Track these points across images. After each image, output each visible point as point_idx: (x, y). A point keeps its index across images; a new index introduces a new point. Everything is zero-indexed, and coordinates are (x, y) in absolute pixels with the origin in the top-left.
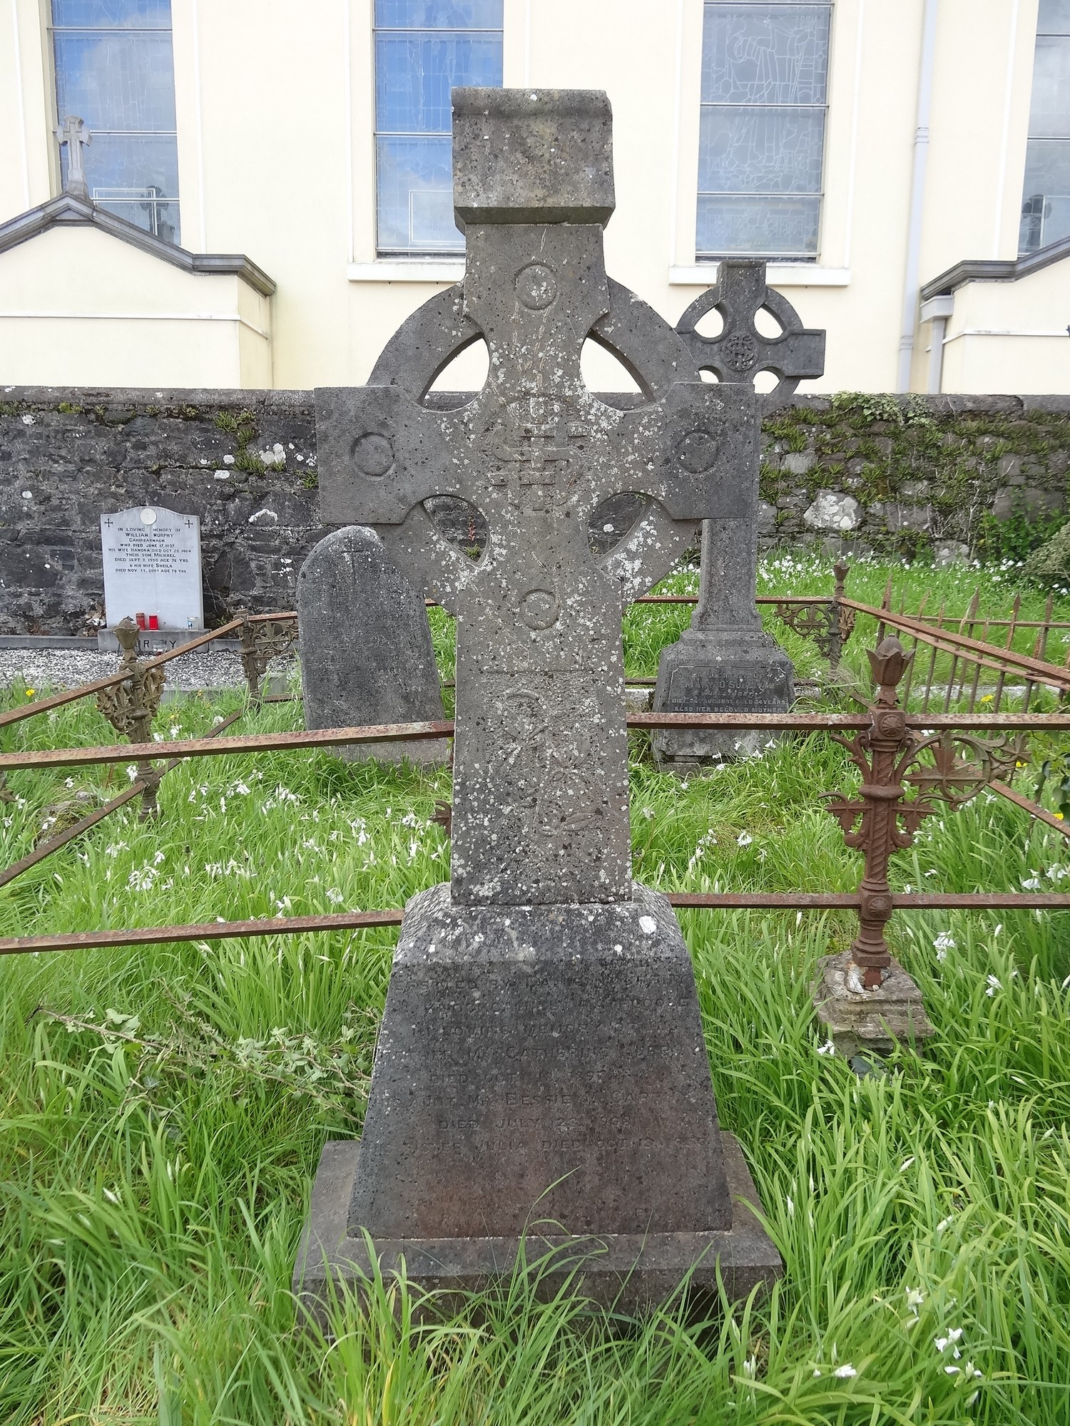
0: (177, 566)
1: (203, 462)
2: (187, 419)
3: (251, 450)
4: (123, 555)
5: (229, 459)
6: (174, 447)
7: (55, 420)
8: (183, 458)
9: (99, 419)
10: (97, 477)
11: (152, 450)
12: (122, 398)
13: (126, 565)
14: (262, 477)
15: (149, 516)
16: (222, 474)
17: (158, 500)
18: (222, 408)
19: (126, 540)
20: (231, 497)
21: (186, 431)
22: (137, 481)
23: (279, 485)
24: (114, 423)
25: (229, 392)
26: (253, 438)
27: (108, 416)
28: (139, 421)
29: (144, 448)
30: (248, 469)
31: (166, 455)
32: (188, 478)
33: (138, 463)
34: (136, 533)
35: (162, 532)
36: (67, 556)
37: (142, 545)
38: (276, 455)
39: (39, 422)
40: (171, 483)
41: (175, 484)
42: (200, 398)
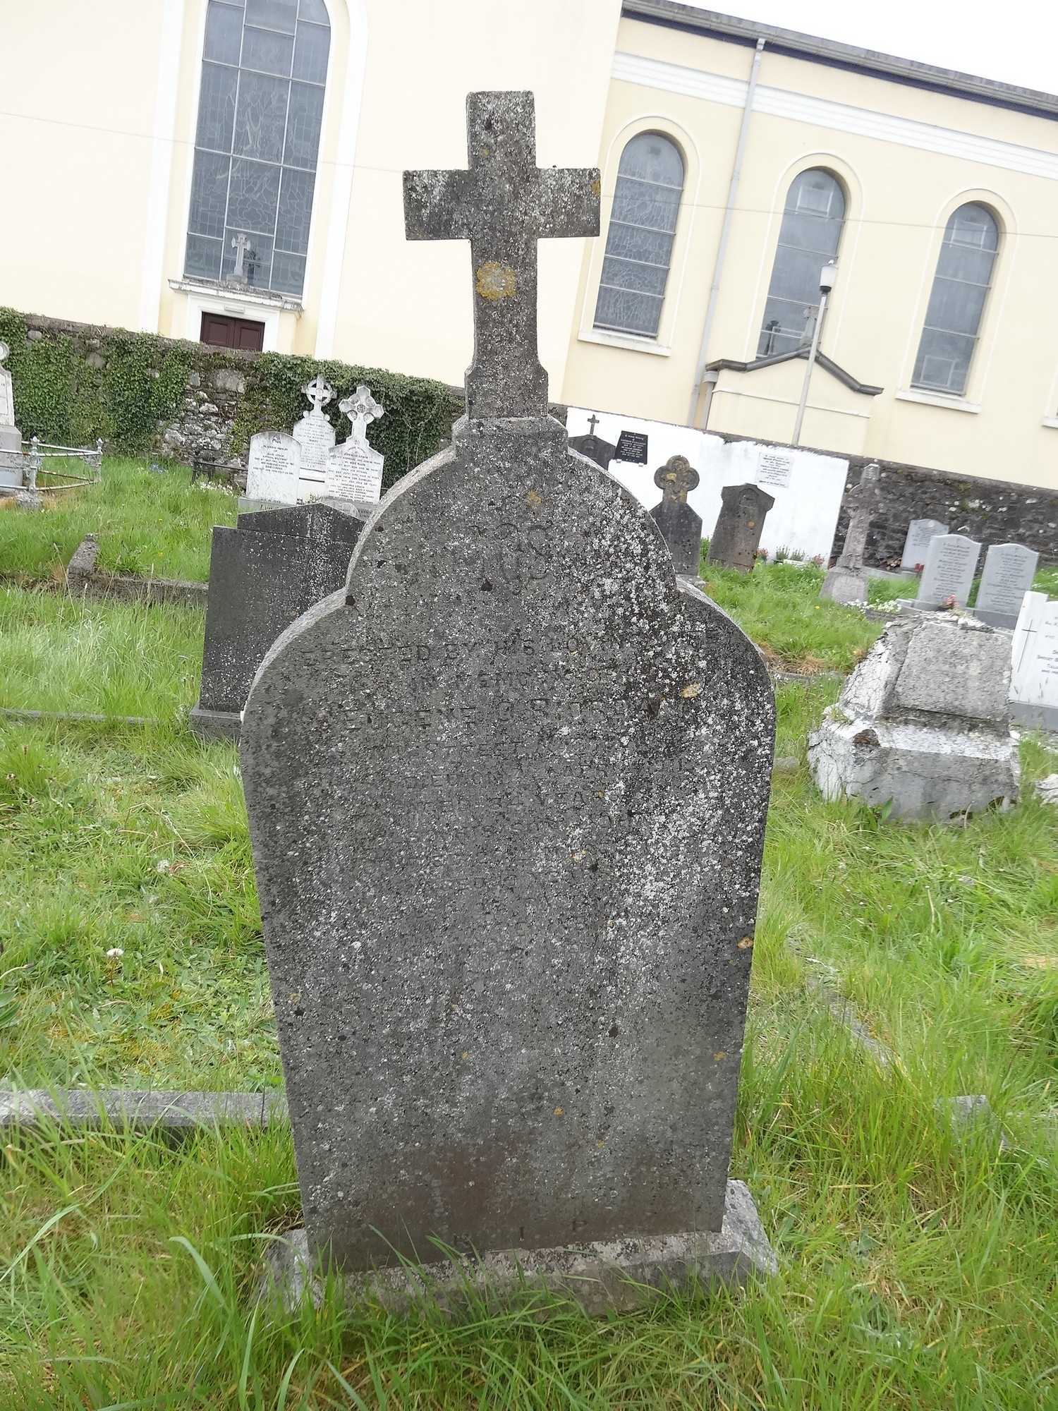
1: (947, 503)
2: (945, 484)
3: (966, 501)
4: (918, 538)
5: (957, 503)
6: (937, 495)
7: (894, 477)
8: (939, 500)
9: (912, 479)
10: (904, 503)
11: (928, 495)
12: (921, 471)
13: (917, 543)
14: (967, 513)
15: (932, 524)
16: (953, 509)
17: (926, 516)
18: (960, 482)
19: (919, 532)
20: (954, 519)
21: (943, 489)
23: (973, 517)
24: (917, 482)
25: (964, 476)
26: (968, 496)
27: (916, 479)
28: (926, 482)
29: (926, 493)
30: (962, 508)
31: (933, 498)
32: (939, 508)
33: (921, 499)
34: (925, 530)
35: (935, 531)
36: (884, 534)
37: (925, 535)
38: (975, 504)
39: (887, 477)
41: (933, 511)
42: (951, 476)
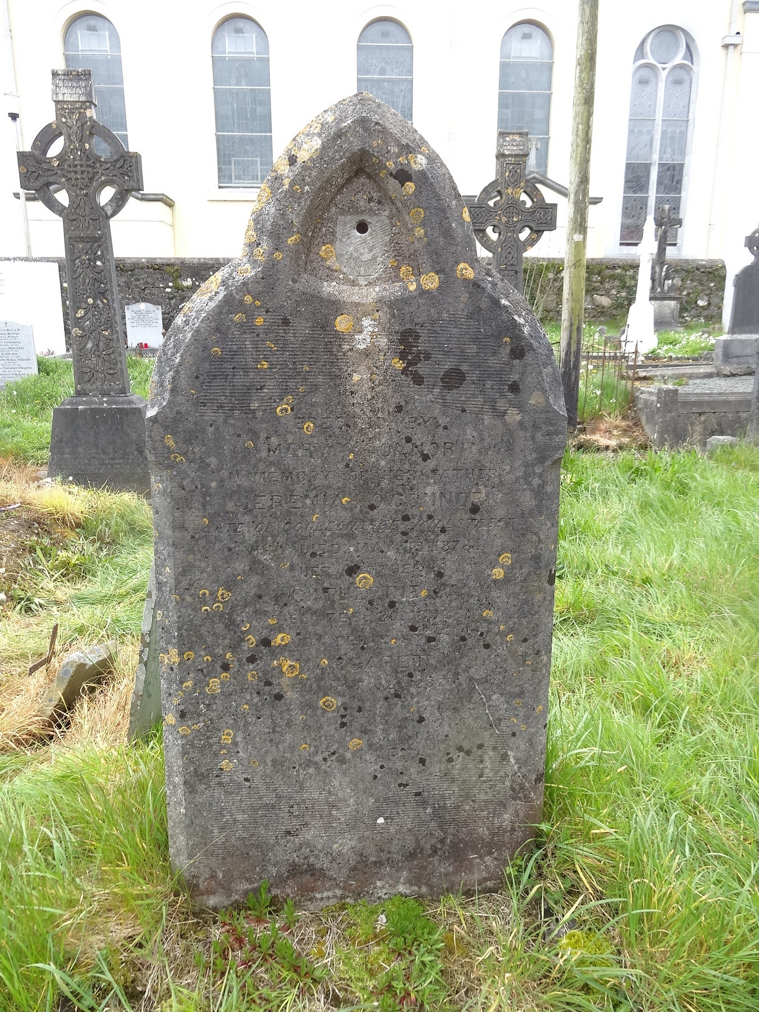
0: (153, 325)
1: (161, 285)
2: (154, 269)
3: (179, 281)
4: (134, 321)
5: (171, 284)
6: (150, 280)
8: (153, 284)
9: (121, 269)
10: (121, 292)
11: (142, 281)
12: (129, 261)
13: (135, 325)
14: (183, 291)
15: (143, 306)
16: (168, 290)
17: (144, 300)
18: (167, 265)
19: (134, 315)
20: (172, 298)
21: (154, 274)
22: (137, 293)
24: (127, 271)
25: (169, 259)
26: (180, 276)
27: (125, 268)
28: (136, 270)
29: (139, 280)
30: (178, 288)
31: (147, 283)
32: (156, 291)
33: (136, 286)
34: (138, 312)
35: (148, 312)
37: (142, 318)
38: (188, 282)
40: (149, 293)
41: (151, 294)
42: (159, 261)
